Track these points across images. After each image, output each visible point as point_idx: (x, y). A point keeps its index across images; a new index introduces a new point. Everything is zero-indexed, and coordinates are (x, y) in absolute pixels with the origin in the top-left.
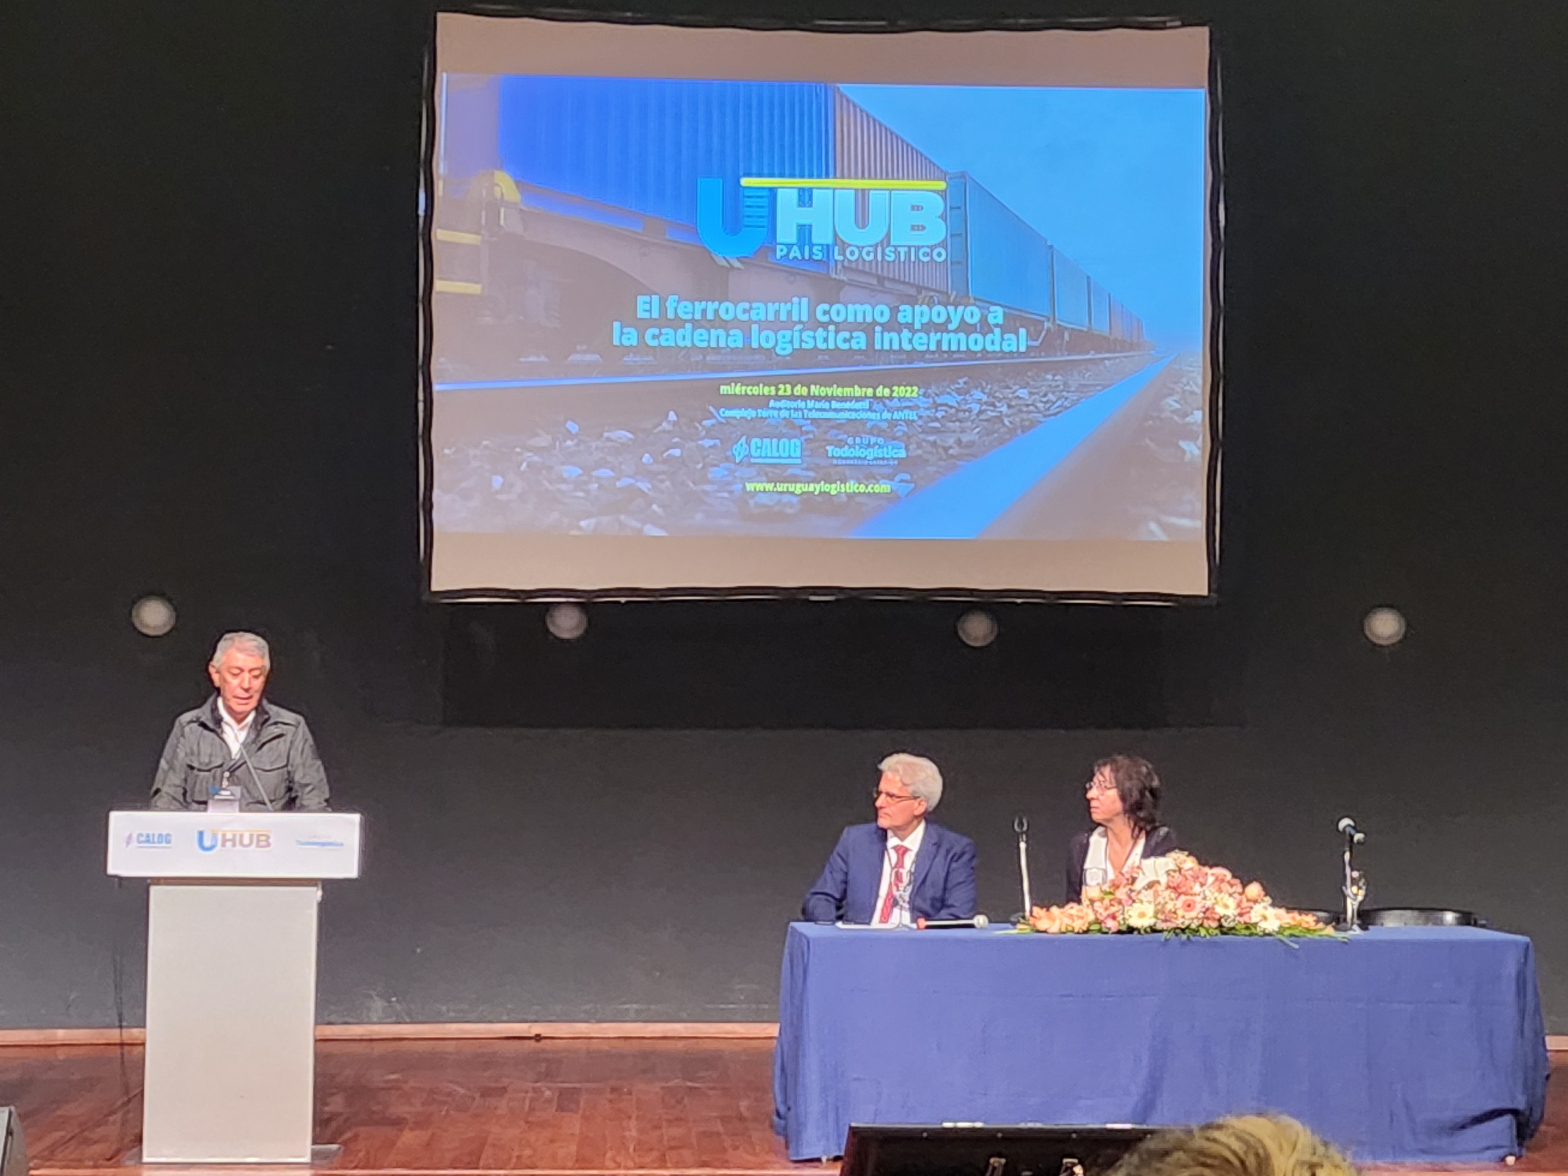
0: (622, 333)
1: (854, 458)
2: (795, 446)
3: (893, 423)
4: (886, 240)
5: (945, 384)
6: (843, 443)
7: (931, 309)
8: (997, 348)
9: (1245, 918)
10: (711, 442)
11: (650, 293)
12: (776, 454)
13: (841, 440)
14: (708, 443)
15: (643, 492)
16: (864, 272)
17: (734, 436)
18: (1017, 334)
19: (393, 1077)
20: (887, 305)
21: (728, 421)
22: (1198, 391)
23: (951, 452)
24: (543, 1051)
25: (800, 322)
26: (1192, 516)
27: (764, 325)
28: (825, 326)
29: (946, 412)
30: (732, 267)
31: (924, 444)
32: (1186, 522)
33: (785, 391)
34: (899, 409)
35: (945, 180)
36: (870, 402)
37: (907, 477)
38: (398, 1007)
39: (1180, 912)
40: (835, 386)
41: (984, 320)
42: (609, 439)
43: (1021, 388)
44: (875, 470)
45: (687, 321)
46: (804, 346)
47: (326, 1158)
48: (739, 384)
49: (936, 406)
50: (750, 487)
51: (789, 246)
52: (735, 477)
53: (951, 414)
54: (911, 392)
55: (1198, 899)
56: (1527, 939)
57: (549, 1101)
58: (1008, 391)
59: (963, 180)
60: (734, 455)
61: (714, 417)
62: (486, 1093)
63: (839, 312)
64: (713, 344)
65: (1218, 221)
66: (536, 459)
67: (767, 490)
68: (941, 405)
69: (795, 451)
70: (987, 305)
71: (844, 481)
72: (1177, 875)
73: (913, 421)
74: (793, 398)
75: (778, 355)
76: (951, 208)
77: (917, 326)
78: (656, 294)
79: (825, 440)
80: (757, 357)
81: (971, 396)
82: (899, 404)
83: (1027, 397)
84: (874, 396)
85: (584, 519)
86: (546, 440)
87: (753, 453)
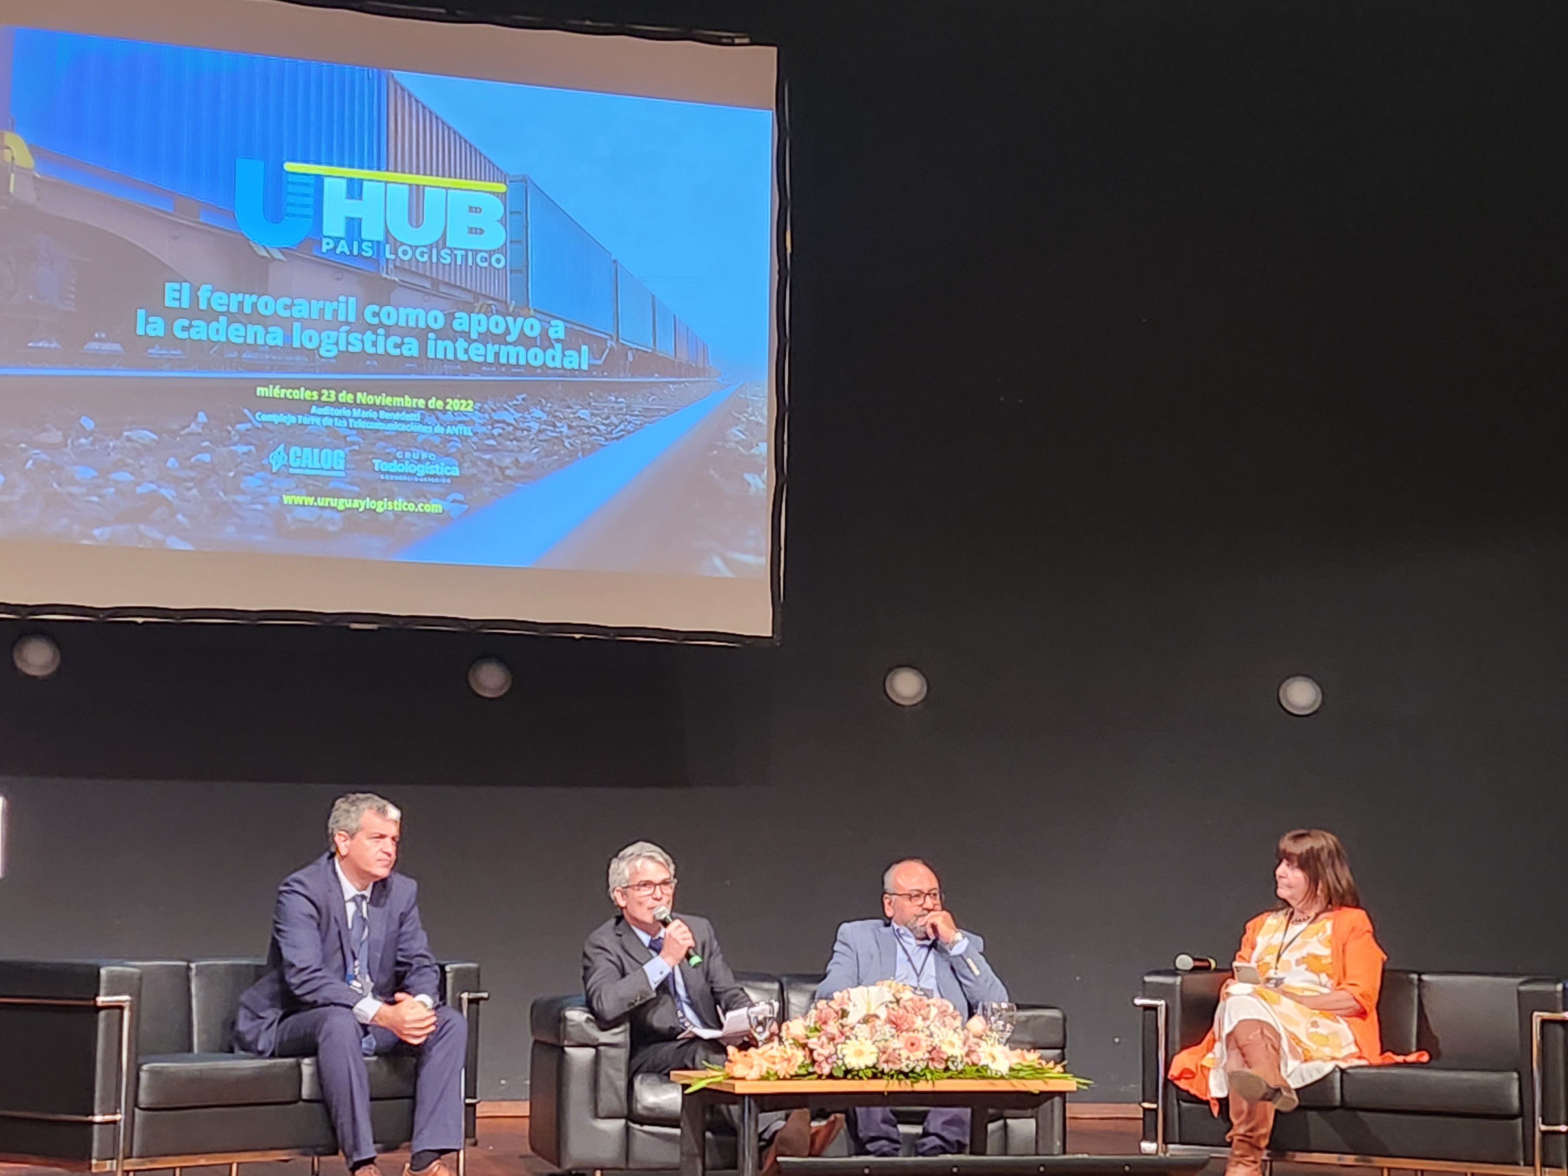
0: (147, 323)
1: (403, 473)
2: (339, 457)
3: (447, 439)
4: (442, 243)
5: (504, 399)
6: (391, 457)
7: (488, 318)
8: (558, 364)
10: (245, 449)
11: (181, 280)
12: (319, 466)
13: (389, 454)
14: (242, 449)
15: (164, 498)
16: (416, 274)
17: (271, 442)
18: (578, 351)
20: (442, 311)
21: (265, 427)
22: (765, 422)
23: (508, 472)
25: (347, 323)
26: (755, 551)
27: (307, 324)
28: (374, 328)
29: (503, 429)
30: (273, 259)
31: (479, 463)
32: (749, 559)
33: (329, 397)
34: (453, 424)
35: (505, 183)
36: (422, 414)
37: (461, 497)
40: (384, 395)
41: (545, 333)
42: (129, 439)
43: (583, 408)
44: (426, 488)
45: (222, 313)
46: (351, 349)
48: (278, 387)
49: (494, 423)
50: (287, 499)
51: (337, 240)
52: (271, 488)
53: (509, 432)
54: (465, 406)
58: (569, 410)
59: (523, 184)
60: (270, 463)
61: (250, 421)
63: (390, 315)
64: (250, 340)
65: (785, 250)
66: (44, 456)
67: (306, 503)
68: (498, 422)
69: (338, 464)
70: (548, 319)
71: (391, 498)
73: (468, 436)
74: (337, 404)
75: (320, 356)
76: (511, 213)
77: (474, 336)
78: (186, 281)
79: (373, 453)
80: (298, 358)
81: (529, 414)
82: (452, 418)
83: (588, 418)
84: (426, 408)
85: (98, 527)
86: (56, 436)
87: (292, 463)
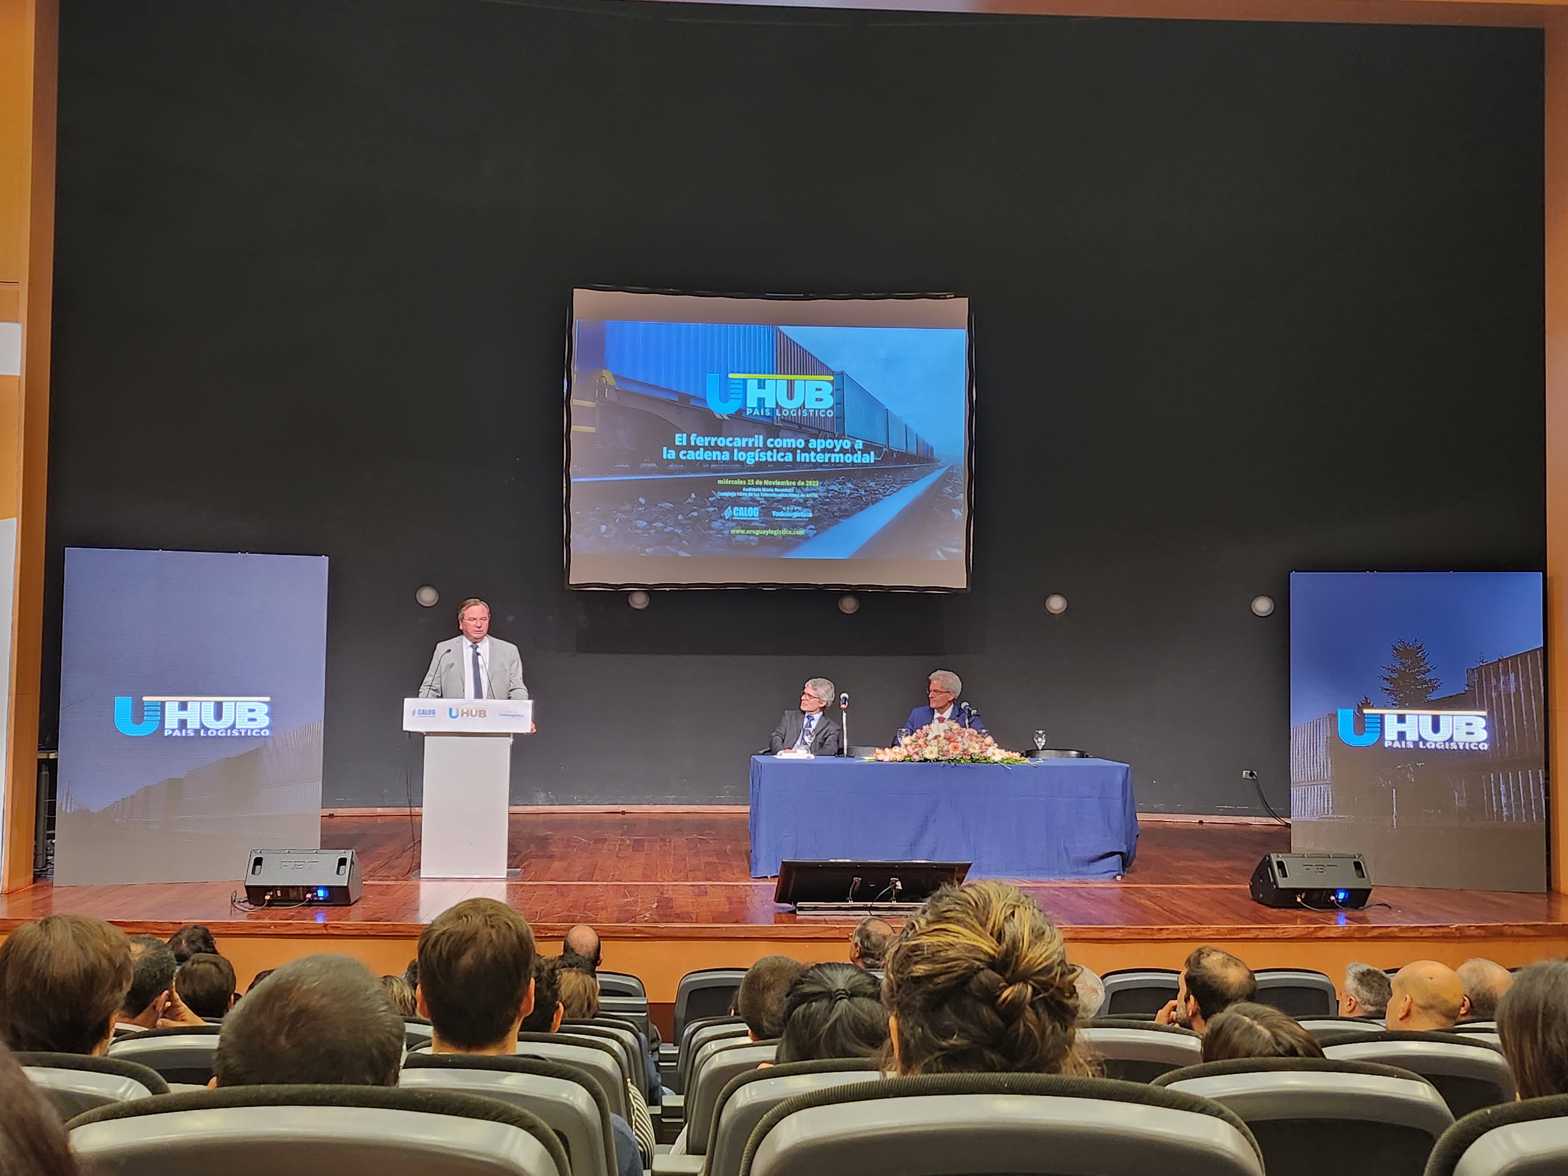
0: (668, 453)
1: (786, 517)
2: (756, 511)
3: (806, 500)
4: (803, 406)
5: (833, 479)
6: (780, 510)
7: (825, 441)
8: (859, 461)
9: (984, 754)
10: (713, 509)
11: (682, 433)
12: (746, 515)
13: (779, 508)
14: (711, 509)
15: (678, 534)
16: (791, 422)
17: (725, 505)
18: (869, 454)
19: (549, 833)
20: (803, 439)
21: (722, 498)
22: (962, 484)
23: (836, 514)
24: (626, 819)
26: (957, 547)
27: (740, 449)
28: (771, 450)
29: (833, 494)
30: (724, 420)
31: (822, 510)
32: (955, 550)
33: (751, 483)
34: (808, 493)
35: (833, 376)
36: (794, 489)
37: (813, 527)
38: (552, 797)
39: (951, 751)
40: (777, 480)
41: (853, 447)
42: (661, 507)
43: (871, 481)
44: (797, 524)
45: (701, 447)
46: (761, 460)
47: (514, 876)
48: (727, 479)
49: (828, 491)
50: (733, 532)
51: (754, 409)
52: (725, 527)
53: (836, 495)
54: (815, 484)
55: (960, 744)
56: (1128, 765)
57: (629, 846)
58: (865, 483)
59: (841, 376)
60: (724, 515)
61: (715, 496)
62: (596, 841)
63: (779, 443)
64: (714, 459)
65: (973, 398)
66: (623, 516)
67: (742, 533)
68: (830, 490)
69: (756, 514)
70: (854, 439)
71: (781, 529)
72: (949, 732)
73: (816, 498)
74: (755, 486)
75: (747, 464)
76: (836, 390)
77: (819, 450)
78: (685, 433)
79: (771, 508)
80: (737, 465)
81: (846, 486)
82: (809, 490)
83: (874, 487)
84: (797, 486)
85: (648, 547)
86: (628, 507)
87: (734, 514)
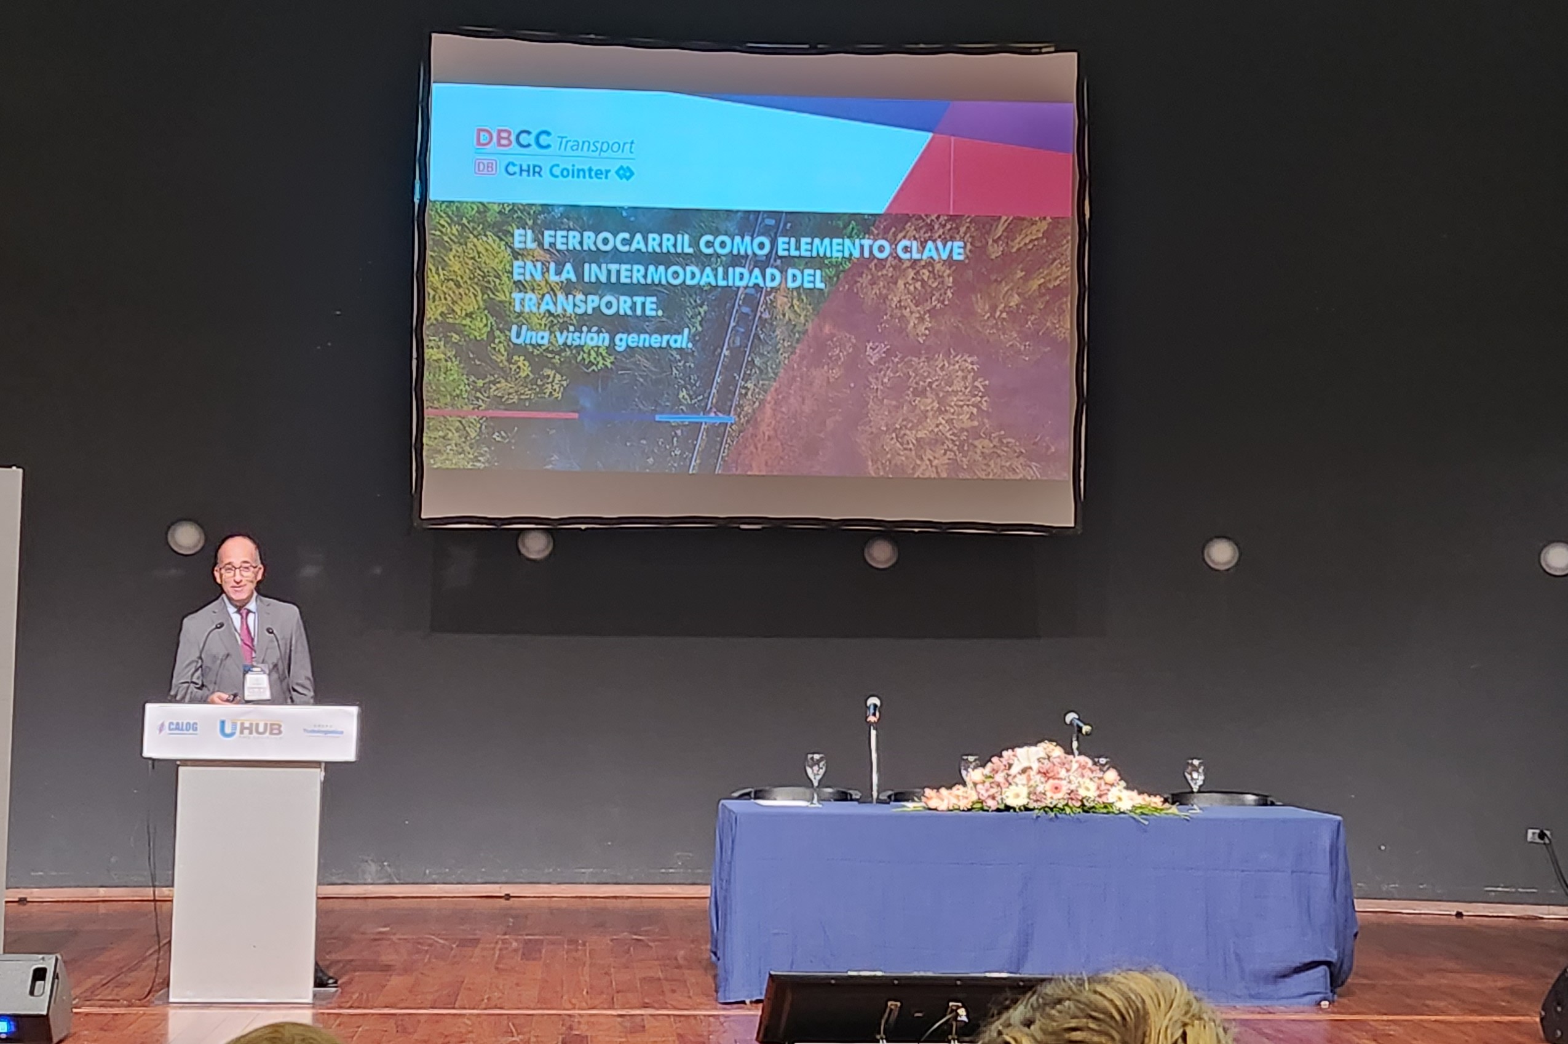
9: (1104, 799)
19: (384, 929)
24: (511, 908)
38: (389, 869)
39: (1049, 794)
47: (323, 1000)
55: (1064, 783)
56: (1339, 818)
57: (516, 950)
62: (463, 943)
65: (1084, 215)
72: (1046, 761)
